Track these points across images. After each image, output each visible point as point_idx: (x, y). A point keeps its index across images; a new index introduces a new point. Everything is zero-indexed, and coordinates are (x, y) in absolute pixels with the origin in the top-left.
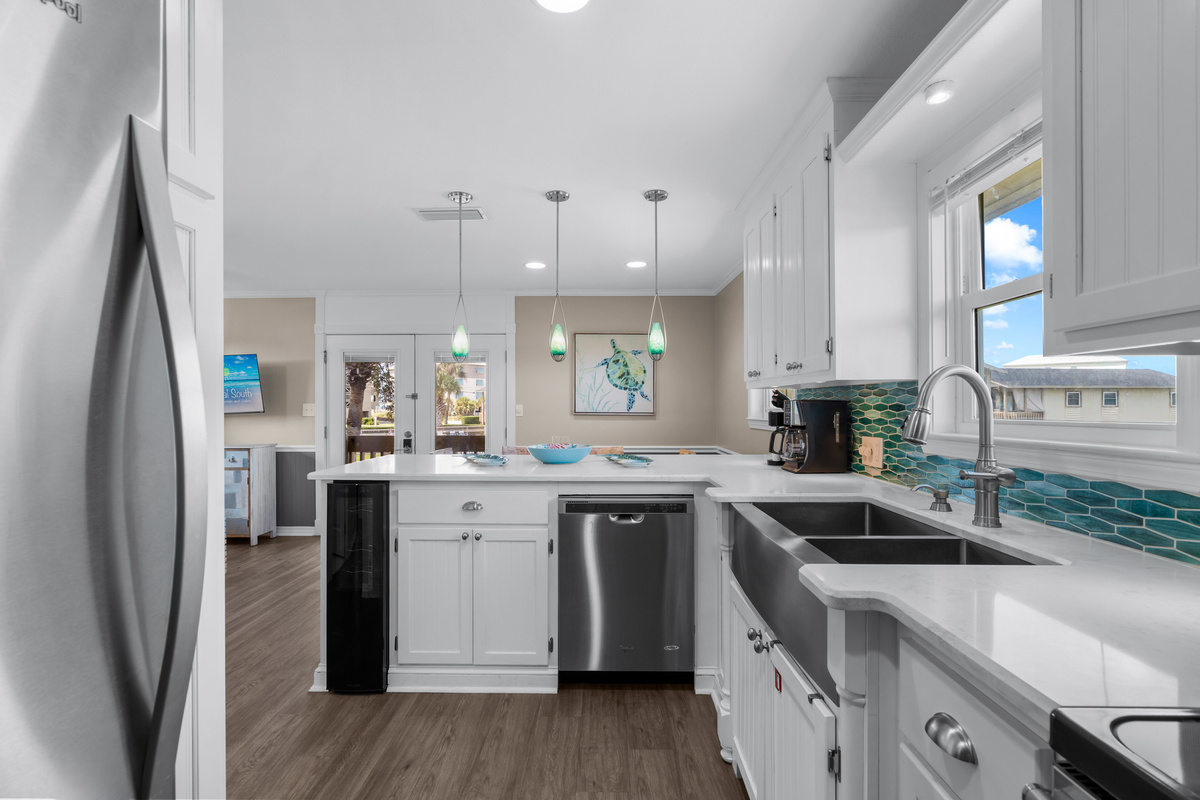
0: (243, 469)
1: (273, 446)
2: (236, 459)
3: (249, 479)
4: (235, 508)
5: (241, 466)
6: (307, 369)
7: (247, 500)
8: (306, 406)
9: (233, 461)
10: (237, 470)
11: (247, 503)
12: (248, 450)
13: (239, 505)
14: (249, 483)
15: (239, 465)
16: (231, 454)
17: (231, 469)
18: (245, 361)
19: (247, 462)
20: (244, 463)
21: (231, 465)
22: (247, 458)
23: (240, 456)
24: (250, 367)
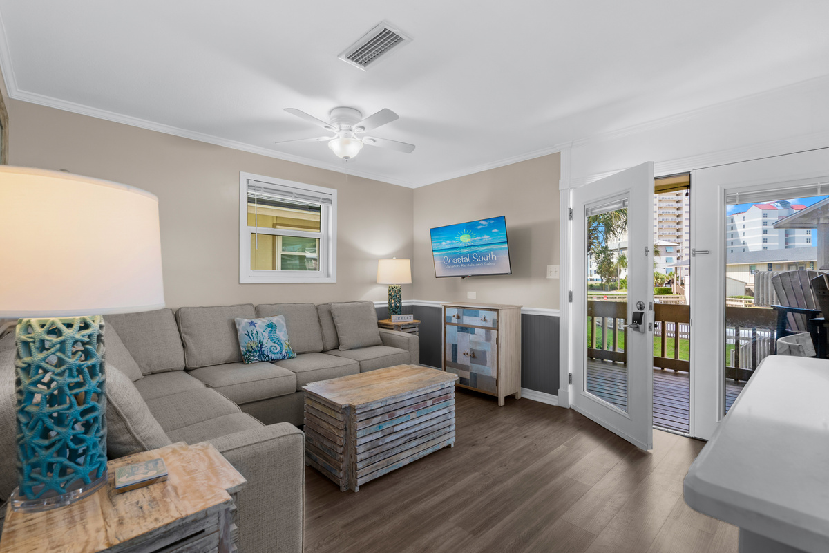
0: (493, 329)
1: (519, 307)
2: (487, 319)
3: (497, 339)
4: (486, 365)
5: (491, 326)
6: (552, 229)
7: (496, 359)
8: (551, 268)
9: (485, 320)
10: (488, 329)
11: (496, 363)
12: (497, 310)
13: (489, 364)
14: (497, 343)
15: (490, 325)
16: (483, 314)
17: (482, 328)
18: (489, 224)
19: (496, 322)
20: (493, 324)
21: (484, 324)
22: (496, 318)
23: (491, 316)
24: (496, 230)
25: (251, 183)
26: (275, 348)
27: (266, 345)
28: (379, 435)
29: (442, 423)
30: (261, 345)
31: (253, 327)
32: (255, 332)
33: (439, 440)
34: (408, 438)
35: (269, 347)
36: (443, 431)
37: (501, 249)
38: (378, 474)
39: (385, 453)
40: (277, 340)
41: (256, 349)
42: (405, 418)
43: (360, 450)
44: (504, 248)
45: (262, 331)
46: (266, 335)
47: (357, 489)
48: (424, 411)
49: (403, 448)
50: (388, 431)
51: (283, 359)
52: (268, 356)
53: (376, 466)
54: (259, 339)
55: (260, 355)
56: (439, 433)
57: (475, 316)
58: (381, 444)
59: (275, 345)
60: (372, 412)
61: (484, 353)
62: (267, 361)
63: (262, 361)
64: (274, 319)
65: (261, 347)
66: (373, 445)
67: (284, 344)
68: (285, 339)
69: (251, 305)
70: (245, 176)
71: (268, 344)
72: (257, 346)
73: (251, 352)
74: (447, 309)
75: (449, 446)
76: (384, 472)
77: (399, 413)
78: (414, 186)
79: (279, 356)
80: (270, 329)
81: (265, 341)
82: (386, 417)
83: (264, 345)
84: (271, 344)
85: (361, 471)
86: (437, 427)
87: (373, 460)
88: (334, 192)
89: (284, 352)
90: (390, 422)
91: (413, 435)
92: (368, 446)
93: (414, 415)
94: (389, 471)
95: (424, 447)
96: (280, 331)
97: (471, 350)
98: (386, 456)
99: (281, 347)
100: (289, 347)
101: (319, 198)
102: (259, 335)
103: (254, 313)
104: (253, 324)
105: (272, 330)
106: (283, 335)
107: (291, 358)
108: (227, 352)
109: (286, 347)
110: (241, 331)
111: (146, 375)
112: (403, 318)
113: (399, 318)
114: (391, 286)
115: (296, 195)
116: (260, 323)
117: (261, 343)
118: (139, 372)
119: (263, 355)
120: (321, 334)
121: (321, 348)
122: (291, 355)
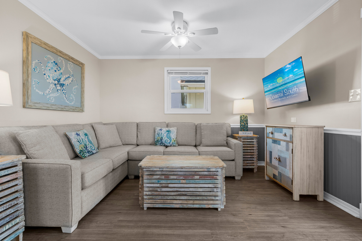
0: (290, 142)
1: (323, 127)
2: (287, 135)
3: (292, 149)
4: (286, 168)
7: (292, 165)
9: (285, 135)
10: (287, 142)
11: (291, 167)
12: (292, 128)
13: (288, 167)
14: (292, 153)
15: (288, 139)
16: (285, 131)
17: (284, 141)
18: (292, 66)
19: (292, 137)
20: (290, 138)
21: (284, 138)
22: (292, 134)
23: (289, 132)
24: (296, 70)
25: (169, 72)
26: (167, 141)
28: (158, 185)
29: (209, 193)
31: (160, 131)
32: (160, 133)
33: (205, 202)
34: (179, 193)
35: (165, 140)
36: (209, 198)
37: (301, 82)
38: (157, 206)
39: (163, 196)
40: (170, 138)
42: (176, 181)
43: (145, 189)
44: (302, 82)
45: (164, 133)
46: (165, 135)
47: (145, 209)
48: (192, 181)
49: (175, 197)
50: (164, 185)
51: (171, 146)
52: (164, 144)
53: (156, 201)
56: (205, 198)
57: (281, 132)
58: (159, 190)
59: (168, 139)
60: (154, 172)
61: (285, 159)
62: (164, 146)
63: (161, 146)
64: (171, 129)
65: (162, 140)
66: (154, 190)
67: (172, 139)
68: (173, 138)
69: (165, 122)
70: (166, 69)
71: (165, 139)
72: (160, 139)
73: (158, 141)
74: (267, 128)
75: (217, 209)
76: (161, 206)
77: (172, 177)
78: (264, 56)
79: (169, 144)
81: (164, 137)
82: (163, 177)
83: (163, 139)
84: (166, 139)
85: (146, 200)
86: (203, 194)
87: (154, 197)
88: (209, 69)
89: (171, 143)
90: (165, 180)
91: (183, 193)
92: (151, 189)
93: (184, 181)
94: (164, 207)
95: (191, 202)
96: (172, 134)
97: (279, 156)
98: (163, 198)
99: (171, 141)
100: (175, 141)
101: (201, 73)
102: (162, 135)
103: (166, 126)
104: (161, 130)
105: (168, 133)
106: (173, 136)
107: (174, 146)
108: (151, 140)
109: (173, 141)
110: (156, 133)
111: (124, 145)
112: (246, 133)
113: (243, 133)
114: (241, 115)
115: (189, 74)
116: (164, 130)
117: (162, 138)
118: (120, 143)
119: (162, 143)
120: (195, 138)
121: (194, 144)
122: (174, 145)
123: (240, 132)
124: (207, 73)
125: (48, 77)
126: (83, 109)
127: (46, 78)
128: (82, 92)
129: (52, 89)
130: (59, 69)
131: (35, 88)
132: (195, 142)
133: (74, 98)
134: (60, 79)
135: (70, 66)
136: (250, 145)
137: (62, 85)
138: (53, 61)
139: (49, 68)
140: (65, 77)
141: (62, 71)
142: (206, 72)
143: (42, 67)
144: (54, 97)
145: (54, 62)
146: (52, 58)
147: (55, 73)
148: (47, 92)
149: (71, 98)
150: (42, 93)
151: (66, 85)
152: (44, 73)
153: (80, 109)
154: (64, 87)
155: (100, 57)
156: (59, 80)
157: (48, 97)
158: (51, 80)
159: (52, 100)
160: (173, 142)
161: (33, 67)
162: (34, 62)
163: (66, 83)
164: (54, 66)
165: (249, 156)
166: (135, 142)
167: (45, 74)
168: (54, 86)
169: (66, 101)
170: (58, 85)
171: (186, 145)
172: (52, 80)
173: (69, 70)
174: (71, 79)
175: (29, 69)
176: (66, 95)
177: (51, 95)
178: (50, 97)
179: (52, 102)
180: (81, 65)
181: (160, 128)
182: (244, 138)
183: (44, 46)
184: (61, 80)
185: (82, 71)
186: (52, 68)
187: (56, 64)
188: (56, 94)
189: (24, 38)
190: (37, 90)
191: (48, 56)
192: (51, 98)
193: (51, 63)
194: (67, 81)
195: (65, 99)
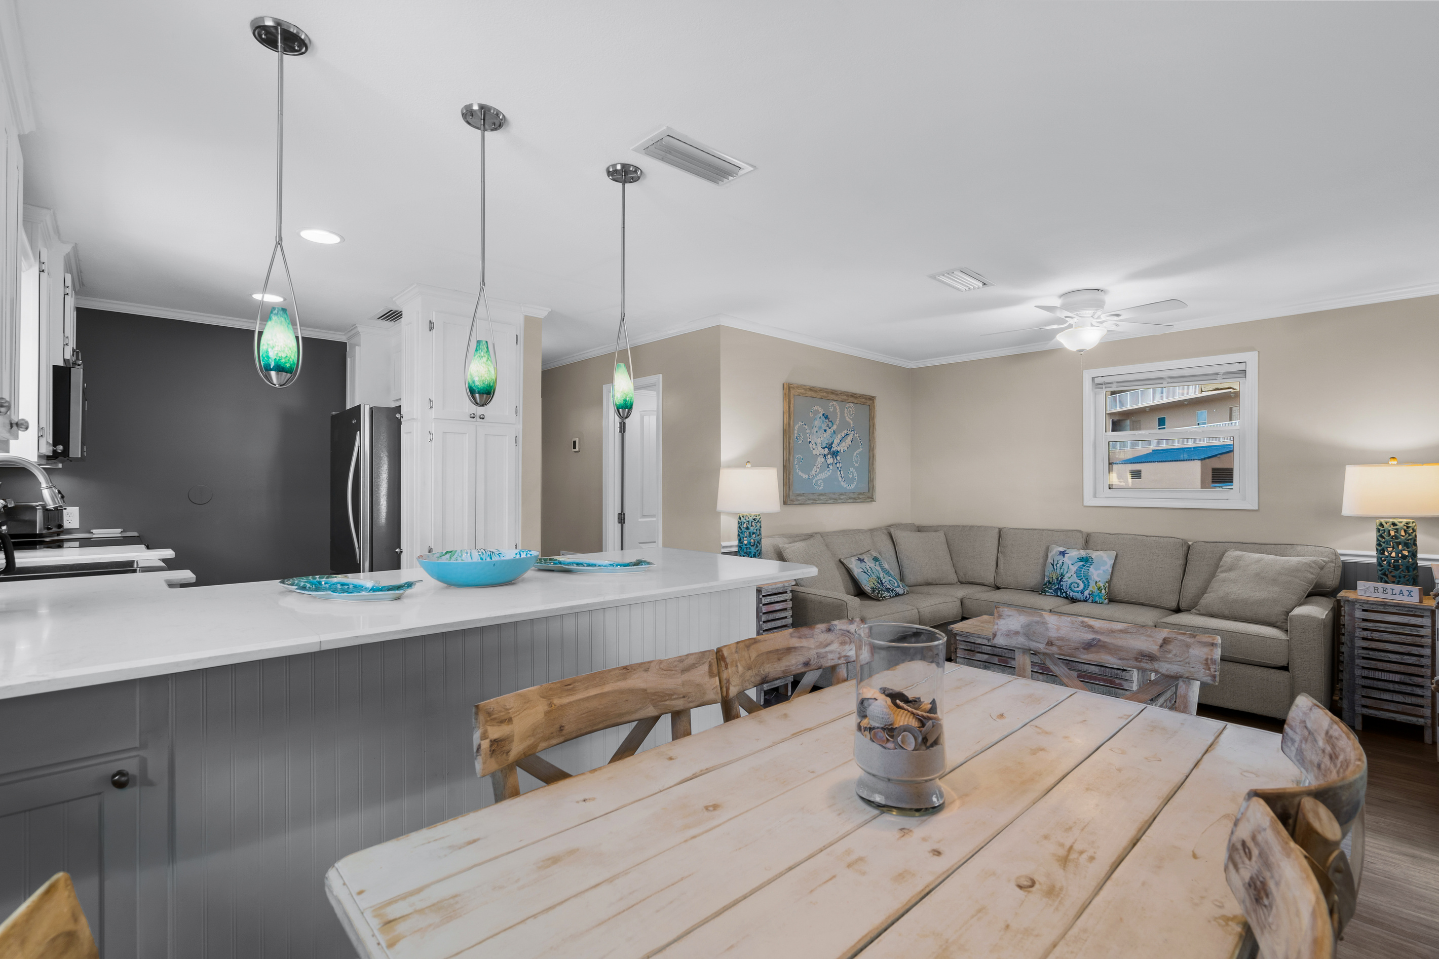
25: (1097, 381)
26: (1076, 585)
27: (1066, 579)
30: (1061, 579)
31: (1061, 556)
32: (1060, 563)
35: (1069, 583)
40: (1086, 580)
41: (1055, 581)
45: (1070, 563)
46: (1074, 569)
51: (1085, 601)
52: (1066, 592)
54: (1062, 571)
55: (1058, 588)
59: (1080, 582)
62: (1064, 597)
63: (1059, 596)
64: (1094, 554)
65: (1061, 581)
67: (1092, 584)
68: (1098, 579)
69: (1080, 531)
70: (1090, 373)
71: (1070, 578)
72: (1057, 579)
73: (1051, 583)
79: (1079, 596)
80: (1082, 563)
81: (1067, 576)
83: (1065, 579)
84: (1075, 579)
89: (1086, 593)
96: (1096, 569)
99: (1086, 586)
100: (1099, 589)
101: (1217, 374)
102: (1065, 567)
103: (1081, 541)
104: (1063, 554)
105: (1083, 565)
106: (1099, 574)
107: (1096, 602)
108: (1033, 579)
109: (1092, 587)
110: (1050, 560)
111: (961, 583)
112: (1390, 591)
113: (1376, 590)
114: (1383, 521)
115: (1169, 380)
116: (1074, 554)
117: (1062, 576)
118: (953, 578)
119: (1061, 590)
120: (1178, 585)
121: (1174, 605)
122: (1097, 599)
123: (1361, 584)
124: (1244, 372)
125: (814, 445)
126: (873, 495)
127: (812, 449)
128: (872, 458)
129: (819, 466)
130: (830, 424)
131: (797, 470)
132: (1176, 598)
133: (856, 474)
134: (832, 443)
135: (850, 412)
136: (1398, 636)
137: (835, 454)
138: (821, 415)
139: (816, 429)
140: (839, 436)
141: (835, 427)
142: (1241, 367)
143: (807, 431)
144: (824, 480)
145: (823, 415)
146: (820, 409)
147: (825, 435)
148: (813, 472)
149: (851, 476)
150: (807, 476)
151: (842, 451)
152: (809, 440)
153: (867, 495)
154: (838, 458)
155: (911, 365)
156: (830, 447)
157: (814, 481)
158: (818, 451)
159: (820, 486)
160: (1095, 590)
161: (796, 435)
162: (796, 427)
163: (841, 448)
164: (823, 422)
165: (1397, 678)
166: (990, 578)
167: (810, 442)
168: (823, 460)
169: (842, 483)
170: (829, 456)
171: (1143, 604)
172: (820, 448)
173: (848, 419)
174: (850, 438)
175: (791, 441)
176: (842, 472)
177: (818, 477)
178: (817, 481)
179: (821, 488)
180: (869, 402)
181: (1062, 549)
182: (1366, 607)
183: (809, 393)
184: (833, 446)
185: (870, 415)
186: (820, 428)
187: (827, 418)
188: (826, 474)
189: (785, 394)
190: (800, 473)
191: (815, 408)
192: (819, 482)
193: (818, 419)
194: (843, 444)
195: (840, 479)
